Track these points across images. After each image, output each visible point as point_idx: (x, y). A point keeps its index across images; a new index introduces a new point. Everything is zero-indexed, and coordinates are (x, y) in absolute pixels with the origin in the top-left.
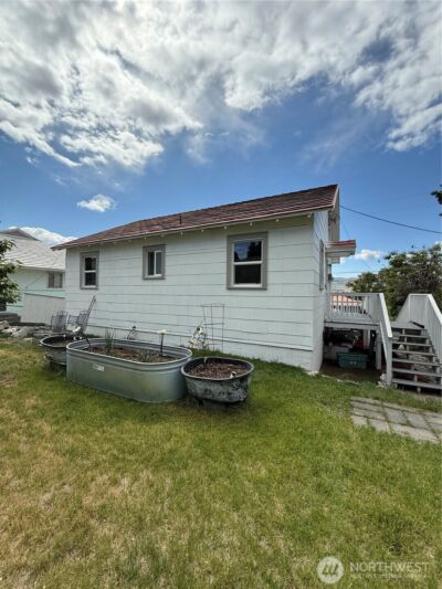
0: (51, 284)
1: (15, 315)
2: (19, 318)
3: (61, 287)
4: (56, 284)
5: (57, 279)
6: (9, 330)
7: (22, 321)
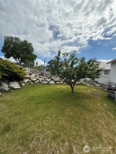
0: (105, 74)
1: (97, 81)
2: (98, 82)
3: (108, 74)
4: (107, 73)
5: (107, 72)
6: (96, 85)
7: (99, 83)
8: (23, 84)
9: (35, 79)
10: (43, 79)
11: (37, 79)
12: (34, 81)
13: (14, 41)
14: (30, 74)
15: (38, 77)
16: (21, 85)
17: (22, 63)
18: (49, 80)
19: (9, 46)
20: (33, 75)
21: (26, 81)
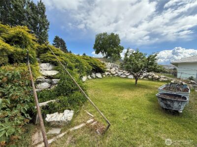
8: (104, 76)
9: (114, 73)
10: (122, 73)
11: (116, 73)
12: (113, 75)
13: (102, 37)
14: (111, 68)
15: (117, 71)
16: (102, 76)
17: (109, 57)
18: (128, 74)
19: (99, 43)
20: (114, 69)
21: (106, 73)
